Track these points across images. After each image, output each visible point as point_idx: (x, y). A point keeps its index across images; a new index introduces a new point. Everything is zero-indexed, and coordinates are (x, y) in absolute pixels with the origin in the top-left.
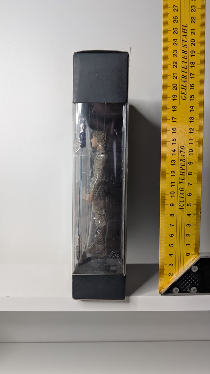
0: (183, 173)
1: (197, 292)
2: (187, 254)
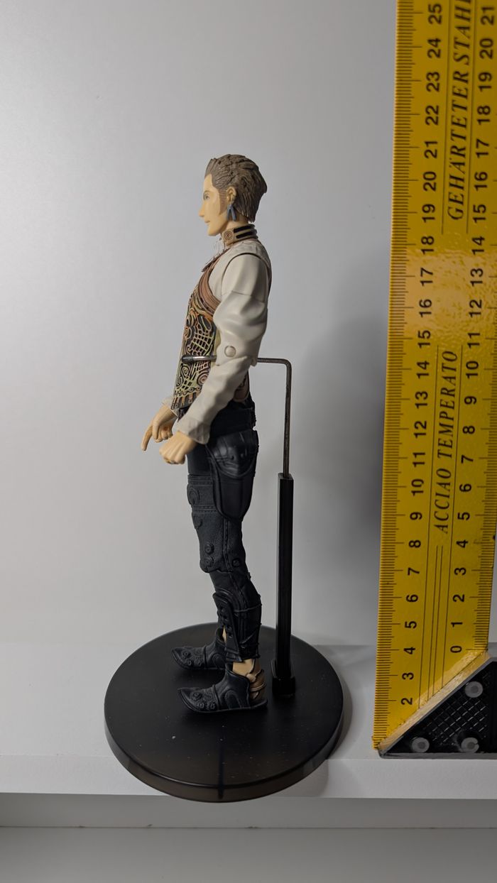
0: (449, 429)
1: (478, 751)
2: (454, 649)
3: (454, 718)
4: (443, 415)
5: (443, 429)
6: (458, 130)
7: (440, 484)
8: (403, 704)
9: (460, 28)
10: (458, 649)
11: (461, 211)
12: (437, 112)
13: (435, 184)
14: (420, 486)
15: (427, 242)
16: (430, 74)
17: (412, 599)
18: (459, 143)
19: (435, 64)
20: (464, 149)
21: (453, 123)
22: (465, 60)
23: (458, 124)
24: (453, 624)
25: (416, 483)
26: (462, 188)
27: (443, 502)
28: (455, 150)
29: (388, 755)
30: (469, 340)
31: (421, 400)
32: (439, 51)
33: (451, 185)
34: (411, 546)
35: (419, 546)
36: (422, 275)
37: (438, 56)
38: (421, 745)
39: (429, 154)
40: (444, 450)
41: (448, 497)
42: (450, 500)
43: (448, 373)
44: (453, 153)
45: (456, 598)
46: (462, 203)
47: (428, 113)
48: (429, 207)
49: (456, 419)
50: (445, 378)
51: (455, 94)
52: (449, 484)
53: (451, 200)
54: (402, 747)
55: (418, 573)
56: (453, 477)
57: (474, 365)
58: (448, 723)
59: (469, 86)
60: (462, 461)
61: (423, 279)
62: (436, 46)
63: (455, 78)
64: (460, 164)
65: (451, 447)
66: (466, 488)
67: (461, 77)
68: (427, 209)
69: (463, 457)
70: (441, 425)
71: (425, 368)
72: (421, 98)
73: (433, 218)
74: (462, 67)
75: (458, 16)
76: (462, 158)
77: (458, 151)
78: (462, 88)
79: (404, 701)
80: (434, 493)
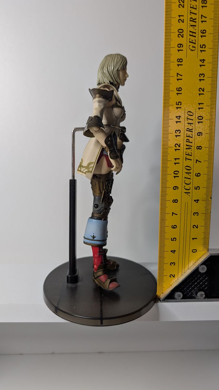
0: (191, 147)
1: (205, 298)
2: (193, 251)
3: (194, 283)
4: (187, 141)
5: (187, 147)
6: (193, 10)
7: (186, 173)
8: (171, 277)
10: (196, 251)
11: (195, 47)
12: (184, 2)
13: (183, 34)
14: (177, 174)
15: (180, 61)
17: (174, 227)
18: (194, 16)
20: (196, 19)
21: (191, 7)
24: (193, 239)
26: (195, 37)
27: (188, 181)
28: (192, 20)
29: (164, 301)
30: (199, 106)
31: (178, 134)
33: (190, 35)
34: (174, 202)
35: (177, 202)
36: (177, 76)
38: (179, 296)
39: (180, 21)
40: (188, 157)
42: (191, 181)
43: (190, 121)
45: (194, 227)
46: (195, 43)
47: (180, 3)
48: (180, 45)
49: (193, 143)
50: (188, 123)
52: (190, 173)
53: (190, 42)
54: (170, 297)
55: (177, 215)
56: (192, 169)
57: (201, 118)
58: (191, 286)
60: (196, 163)
64: (194, 26)
65: (191, 155)
66: (198, 175)
69: (197, 160)
70: (187, 145)
71: (179, 119)
73: (182, 50)
76: (195, 23)
80: (184, 178)
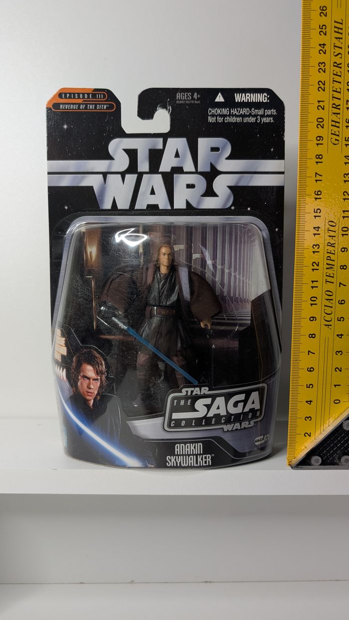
0: (333, 267)
2: (336, 402)
3: (336, 444)
4: (328, 258)
5: (328, 266)
6: (336, 95)
7: (327, 300)
8: (305, 436)
9: (336, 38)
10: (338, 401)
11: (338, 140)
12: (324, 85)
13: (323, 124)
14: (315, 301)
15: (319, 158)
16: (320, 63)
17: (311, 370)
18: (337, 102)
19: (322, 58)
20: (339, 105)
21: (333, 91)
22: (340, 56)
23: (336, 91)
24: (335, 386)
25: (312, 299)
26: (339, 127)
27: (328, 310)
28: (334, 106)
29: (297, 467)
30: (343, 215)
31: (316, 249)
32: (325, 50)
33: (332, 125)
34: (310, 337)
35: (314, 337)
36: (316, 177)
37: (325, 53)
38: (317, 461)
39: (319, 107)
40: (329, 279)
41: (331, 307)
42: (332, 310)
43: (332, 234)
44: (333, 107)
45: (337, 370)
46: (338, 136)
47: (319, 85)
48: (320, 138)
49: (336, 261)
50: (330, 236)
51: (334, 74)
52: (332, 300)
53: (332, 134)
54: (305, 463)
55: (314, 353)
56: (334, 295)
57: (346, 229)
58: (332, 448)
59: (342, 70)
60: (340, 286)
61: (317, 179)
62: (324, 48)
63: (334, 66)
64: (337, 114)
65: (333, 277)
66: (342, 302)
67: (337, 65)
68: (318, 138)
69: (340, 283)
70: (327, 264)
71: (318, 231)
72: (316, 76)
73: (322, 144)
74: (338, 60)
75: (335, 32)
76: (338, 110)
77: (336, 107)
78: (338, 71)
79: (306, 435)
80: (323, 305)
